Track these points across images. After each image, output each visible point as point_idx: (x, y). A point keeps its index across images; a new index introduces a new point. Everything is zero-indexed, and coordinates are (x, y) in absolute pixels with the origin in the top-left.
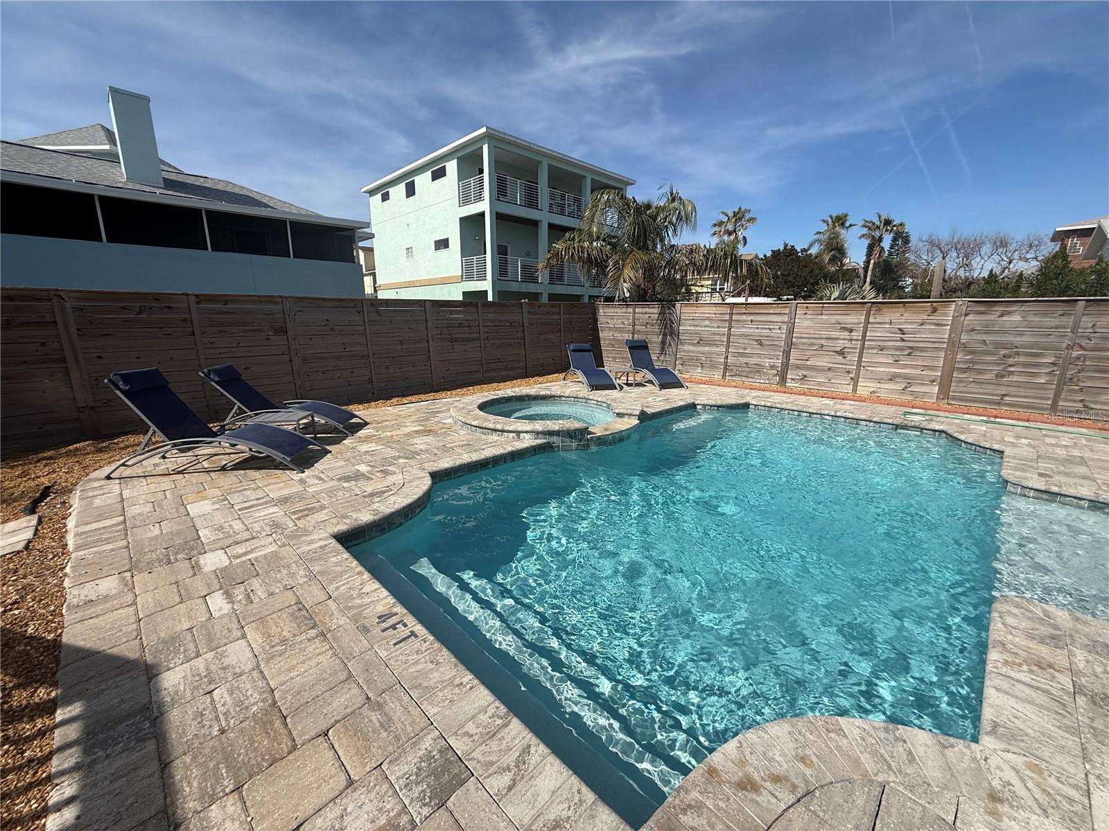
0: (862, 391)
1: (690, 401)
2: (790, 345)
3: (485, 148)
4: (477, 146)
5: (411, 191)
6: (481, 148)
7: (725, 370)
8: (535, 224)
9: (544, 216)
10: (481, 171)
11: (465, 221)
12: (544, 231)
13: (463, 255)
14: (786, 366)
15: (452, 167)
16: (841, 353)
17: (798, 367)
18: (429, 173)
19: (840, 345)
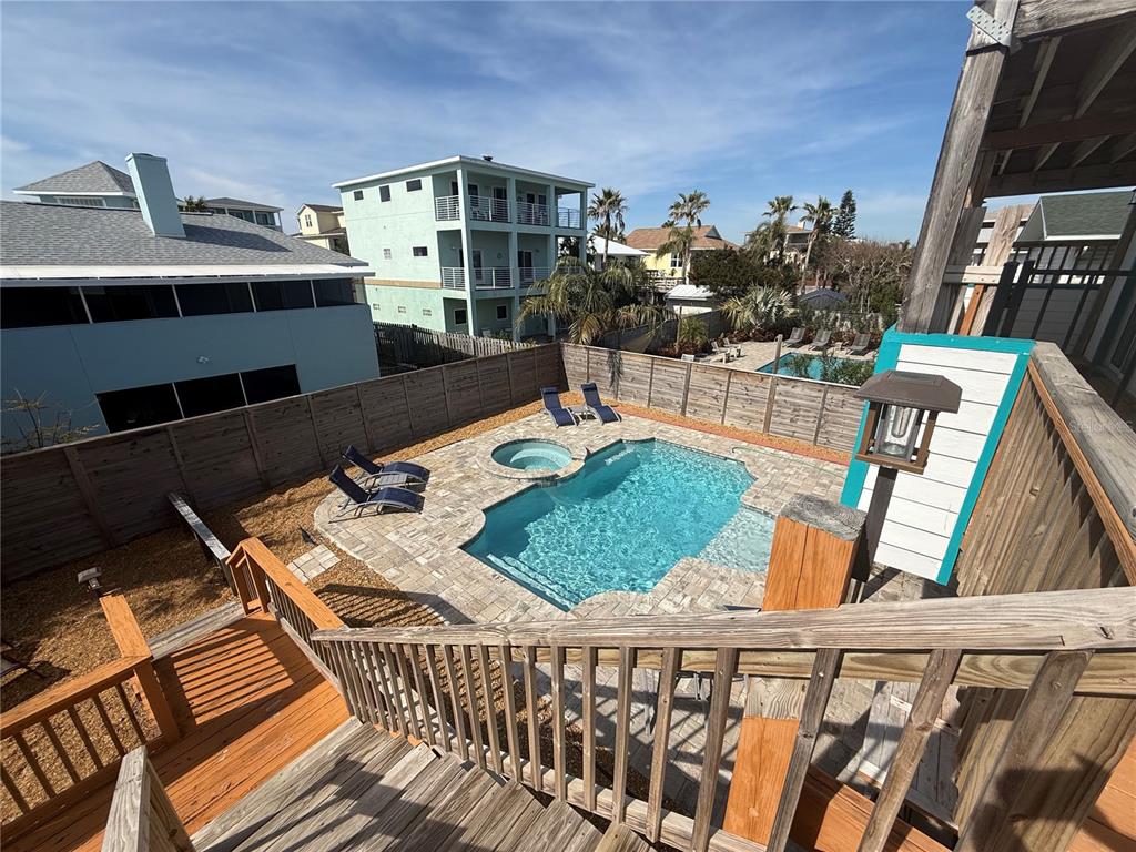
0: (727, 423)
1: (618, 439)
2: (687, 390)
3: (459, 173)
4: (452, 169)
5: (385, 195)
6: (455, 173)
7: (649, 401)
8: (506, 235)
9: (513, 228)
10: (456, 192)
11: (441, 234)
12: (514, 241)
13: (441, 265)
14: (685, 403)
15: (427, 182)
16: (715, 398)
17: (692, 404)
18: (404, 183)
19: (715, 393)
